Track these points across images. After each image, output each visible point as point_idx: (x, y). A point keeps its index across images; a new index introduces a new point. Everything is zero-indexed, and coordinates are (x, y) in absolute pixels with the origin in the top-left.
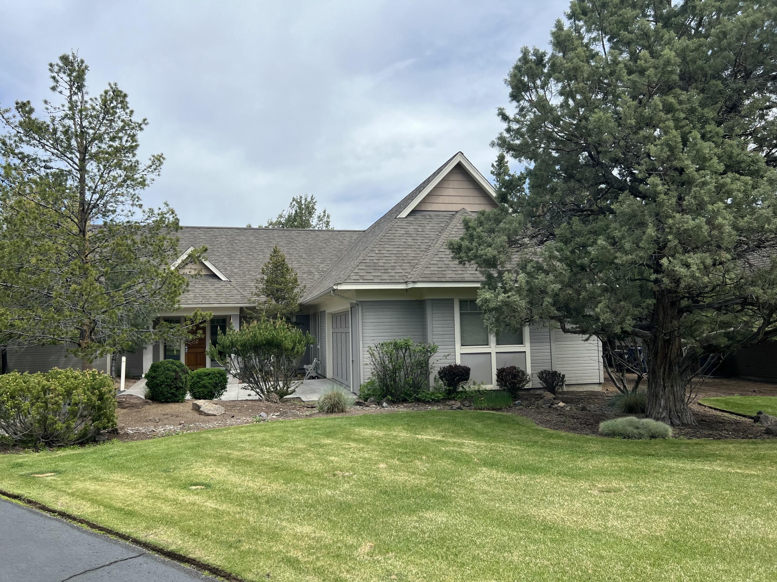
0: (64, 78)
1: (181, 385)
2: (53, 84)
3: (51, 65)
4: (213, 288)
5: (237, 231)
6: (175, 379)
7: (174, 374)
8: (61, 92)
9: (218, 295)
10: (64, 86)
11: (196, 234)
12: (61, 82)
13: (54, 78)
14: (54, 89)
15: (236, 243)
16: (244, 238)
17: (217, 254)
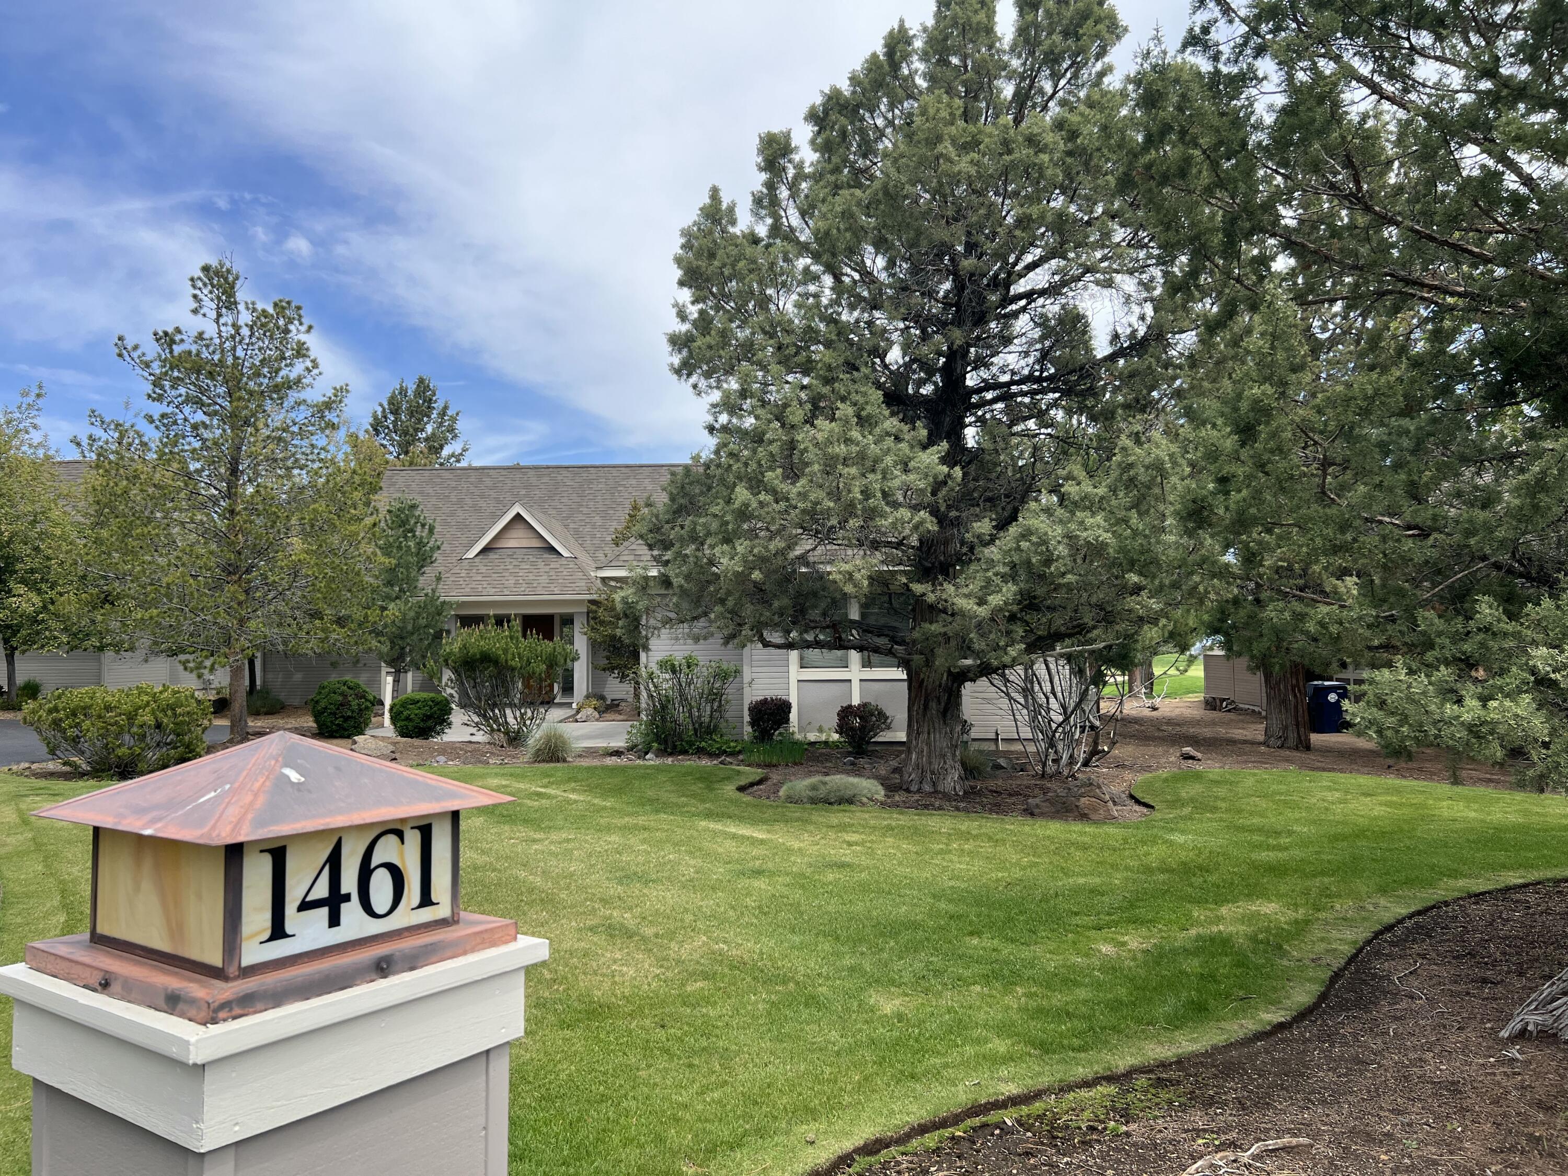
0: (205, 294)
1: (349, 714)
2: (195, 305)
3: (192, 279)
4: (547, 568)
5: (626, 470)
6: (342, 705)
7: (340, 698)
8: (204, 315)
9: (552, 581)
10: (209, 306)
11: (560, 478)
12: (206, 301)
13: (195, 296)
14: (195, 311)
15: (620, 492)
16: (634, 482)
17: (585, 510)
